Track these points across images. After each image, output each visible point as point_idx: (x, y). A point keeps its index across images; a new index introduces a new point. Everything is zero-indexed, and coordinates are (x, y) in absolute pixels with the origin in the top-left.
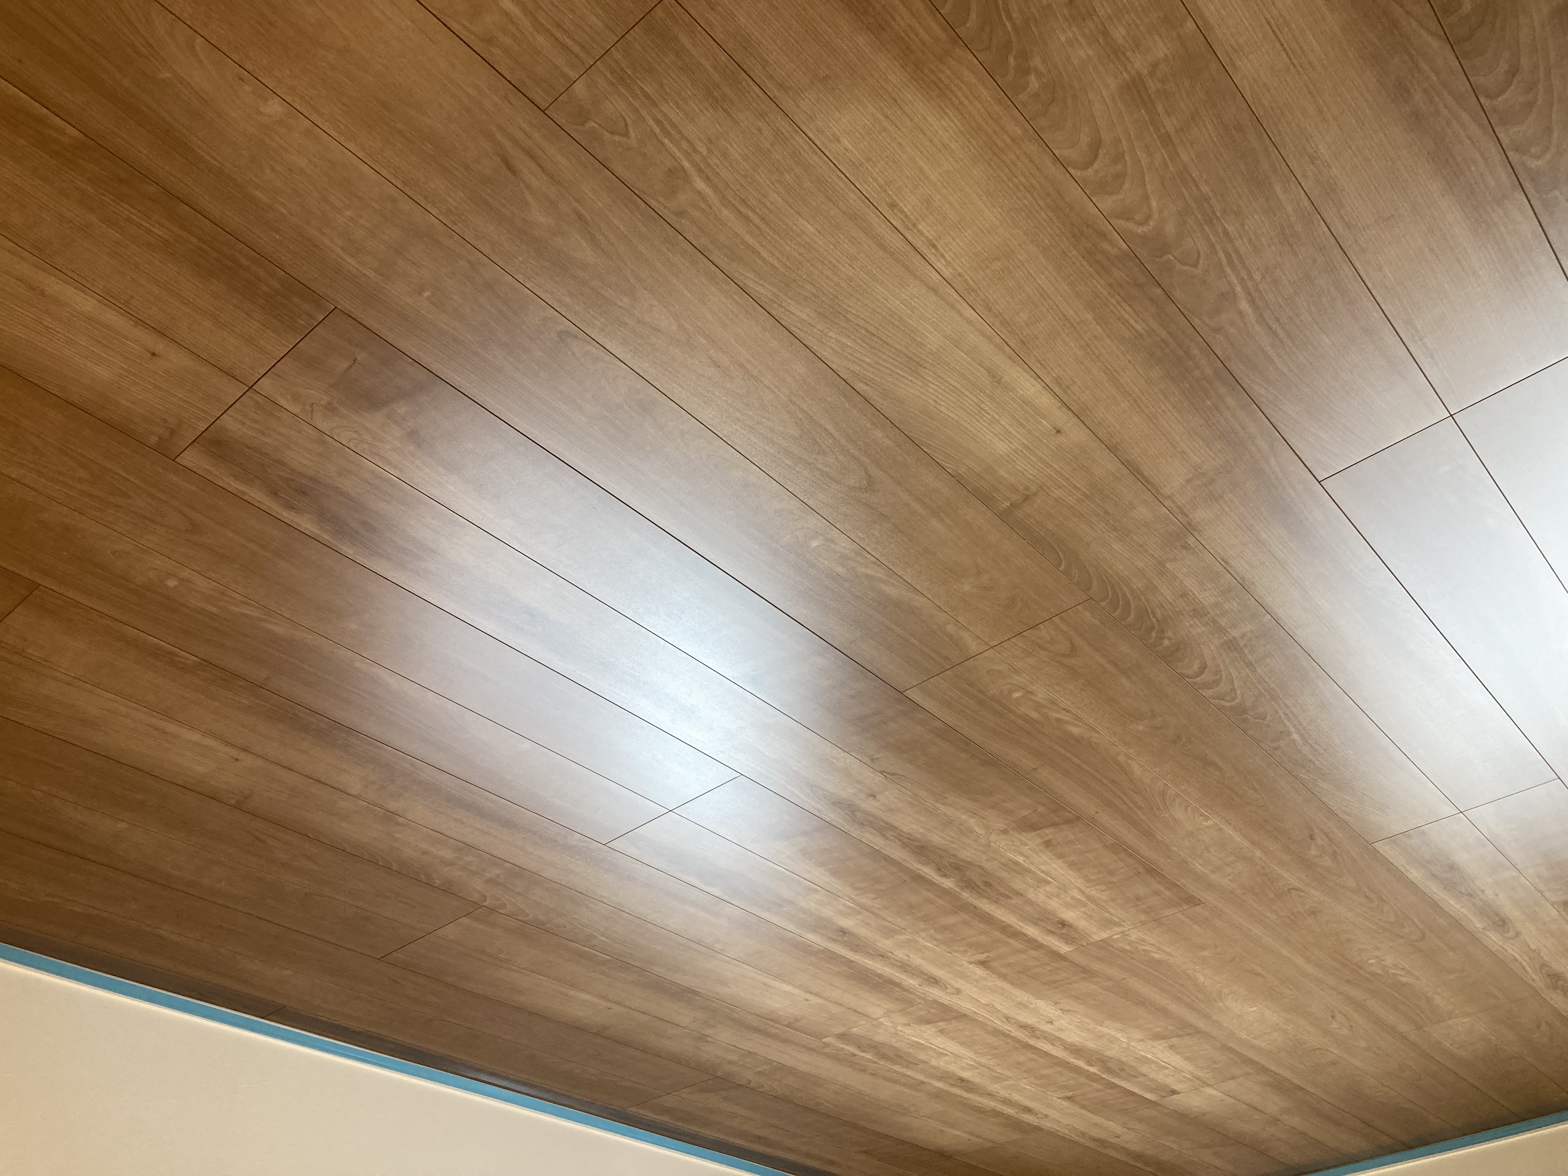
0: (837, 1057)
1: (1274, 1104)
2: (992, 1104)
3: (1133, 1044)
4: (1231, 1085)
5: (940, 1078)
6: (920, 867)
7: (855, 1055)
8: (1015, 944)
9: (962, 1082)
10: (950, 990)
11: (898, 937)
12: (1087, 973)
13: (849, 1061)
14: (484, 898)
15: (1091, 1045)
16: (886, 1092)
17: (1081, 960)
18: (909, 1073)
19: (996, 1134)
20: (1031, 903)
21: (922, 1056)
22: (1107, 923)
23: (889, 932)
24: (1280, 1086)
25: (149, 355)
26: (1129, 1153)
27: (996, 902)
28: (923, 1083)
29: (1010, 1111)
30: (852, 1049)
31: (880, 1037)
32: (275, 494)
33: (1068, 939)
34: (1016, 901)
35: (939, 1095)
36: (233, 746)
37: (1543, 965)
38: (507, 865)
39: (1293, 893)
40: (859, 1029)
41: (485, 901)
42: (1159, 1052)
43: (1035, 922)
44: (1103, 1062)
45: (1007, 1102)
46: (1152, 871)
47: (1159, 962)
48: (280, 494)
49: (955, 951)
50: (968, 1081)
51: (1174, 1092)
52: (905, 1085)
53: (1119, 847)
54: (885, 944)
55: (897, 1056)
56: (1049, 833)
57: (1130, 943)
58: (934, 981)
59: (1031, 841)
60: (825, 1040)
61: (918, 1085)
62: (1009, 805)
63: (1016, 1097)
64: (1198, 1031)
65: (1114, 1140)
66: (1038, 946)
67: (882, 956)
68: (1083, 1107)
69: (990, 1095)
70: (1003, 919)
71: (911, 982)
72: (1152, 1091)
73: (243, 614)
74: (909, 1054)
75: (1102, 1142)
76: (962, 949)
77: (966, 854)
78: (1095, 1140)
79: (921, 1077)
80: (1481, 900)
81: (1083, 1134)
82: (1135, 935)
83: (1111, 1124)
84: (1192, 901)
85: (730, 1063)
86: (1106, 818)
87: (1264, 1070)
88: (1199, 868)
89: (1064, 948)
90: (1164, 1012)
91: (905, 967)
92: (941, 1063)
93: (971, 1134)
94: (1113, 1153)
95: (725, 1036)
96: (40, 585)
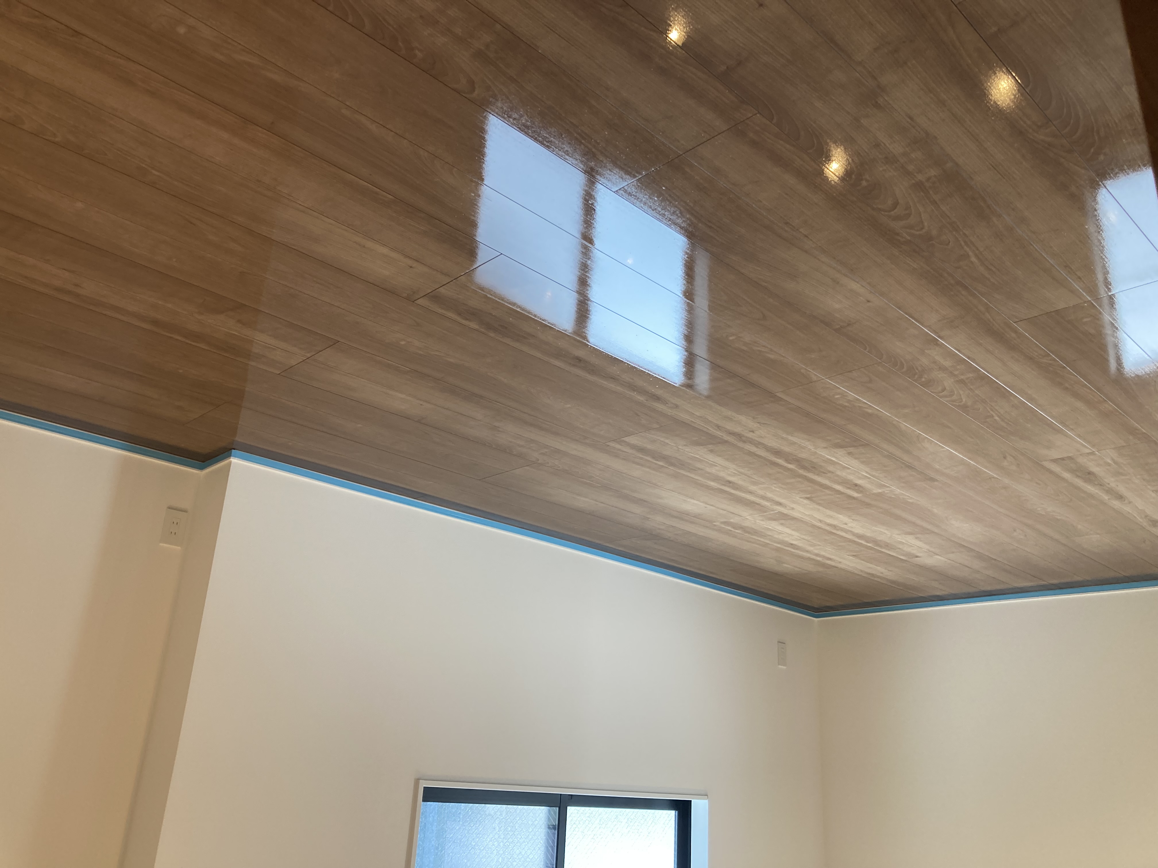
0: (720, 530)
1: (977, 564)
2: (808, 555)
3: (894, 535)
4: (952, 556)
5: (779, 543)
6: (776, 459)
7: (731, 531)
8: (827, 492)
9: (792, 545)
10: (788, 508)
11: (760, 485)
12: (868, 505)
13: (728, 533)
14: (538, 460)
15: (869, 535)
16: (746, 546)
17: (867, 500)
18: (762, 540)
19: (810, 567)
20: (838, 476)
21: (769, 533)
22: (882, 486)
23: (755, 483)
24: (980, 557)
25: (409, 267)
26: (888, 580)
27: (817, 475)
28: (769, 544)
29: (818, 559)
30: (730, 528)
31: (746, 524)
32: (460, 314)
33: (858, 492)
34: (829, 475)
35: (778, 550)
36: (420, 400)
37: (1146, 516)
38: (552, 448)
39: (993, 479)
40: (734, 520)
41: (538, 461)
42: (911, 540)
43: (839, 484)
44: (875, 542)
45: (817, 555)
46: (910, 467)
47: (912, 503)
48: (462, 314)
49: (793, 493)
50: (796, 545)
51: (917, 557)
52: (758, 544)
53: (890, 456)
54: (752, 488)
55: (755, 532)
56: (851, 449)
57: (895, 495)
58: (780, 504)
59: (840, 452)
60: (714, 523)
61: (766, 545)
62: (829, 438)
63: (823, 553)
64: (933, 532)
65: (881, 575)
66: (842, 493)
67: (751, 492)
68: (863, 560)
69: (807, 551)
70: (821, 481)
71: (767, 504)
72: (904, 555)
73: (436, 355)
74: (762, 532)
75: (873, 575)
76: (797, 492)
77: (803, 455)
78: (869, 574)
79: (768, 542)
80: (1108, 487)
81: (862, 571)
82: (898, 491)
83: (879, 568)
84: (932, 480)
85: (659, 529)
86: (885, 446)
87: (972, 550)
88: (937, 467)
89: (856, 495)
90: (914, 524)
91: (763, 498)
92: (781, 537)
93: (795, 567)
94: (879, 580)
95: (659, 518)
96: (339, 341)
